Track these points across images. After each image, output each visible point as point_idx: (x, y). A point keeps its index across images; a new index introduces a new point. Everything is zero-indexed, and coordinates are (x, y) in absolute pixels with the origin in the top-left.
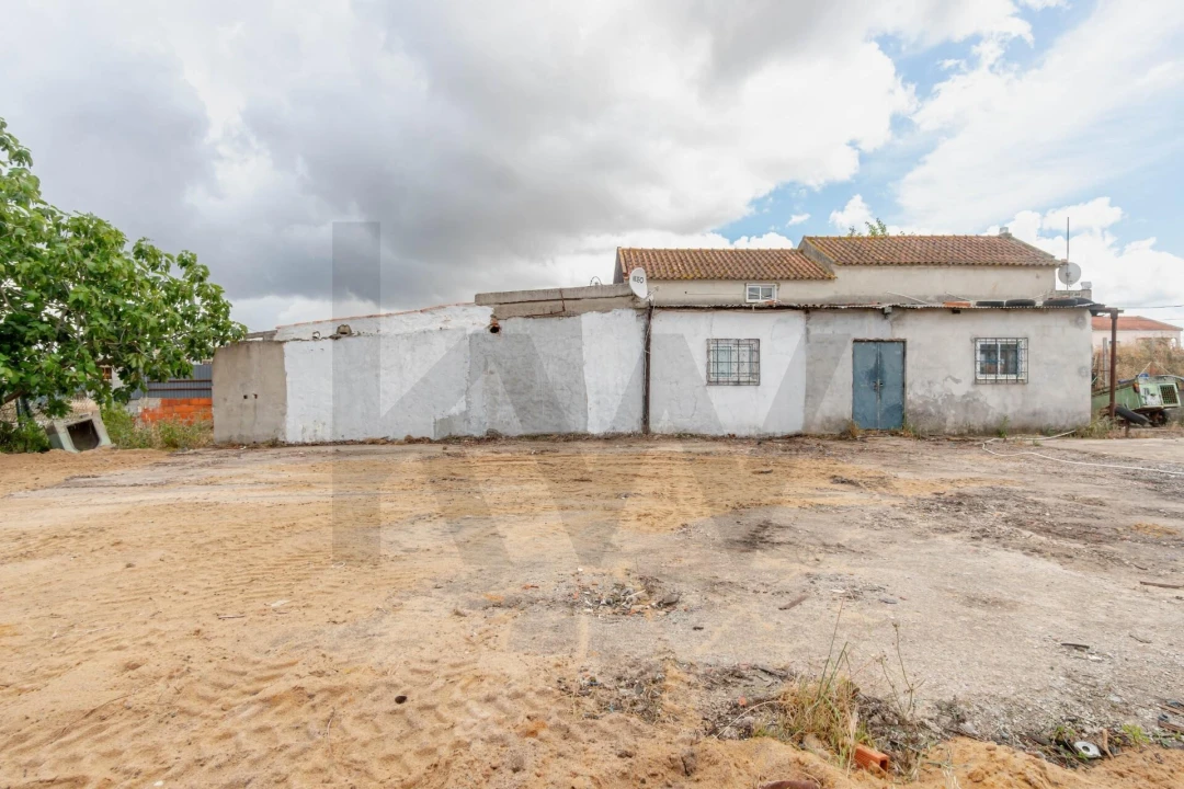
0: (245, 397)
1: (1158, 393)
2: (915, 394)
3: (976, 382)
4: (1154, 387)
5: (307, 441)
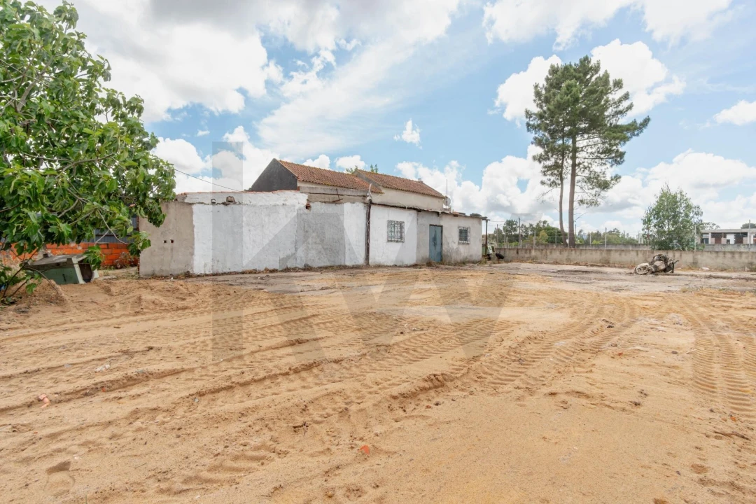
0: (165, 242)
2: (445, 247)
3: (459, 243)
5: (207, 273)
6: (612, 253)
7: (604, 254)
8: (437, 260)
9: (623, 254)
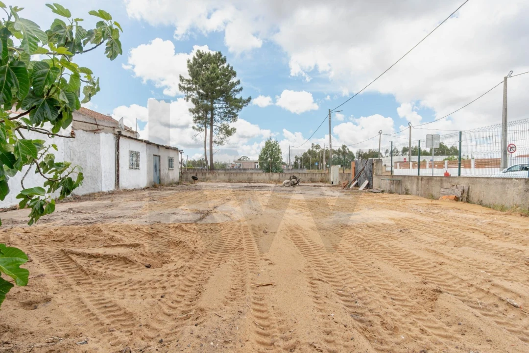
2: (162, 173)
3: (169, 169)
6: (254, 174)
7: (249, 176)
8: (157, 184)
9: (259, 175)
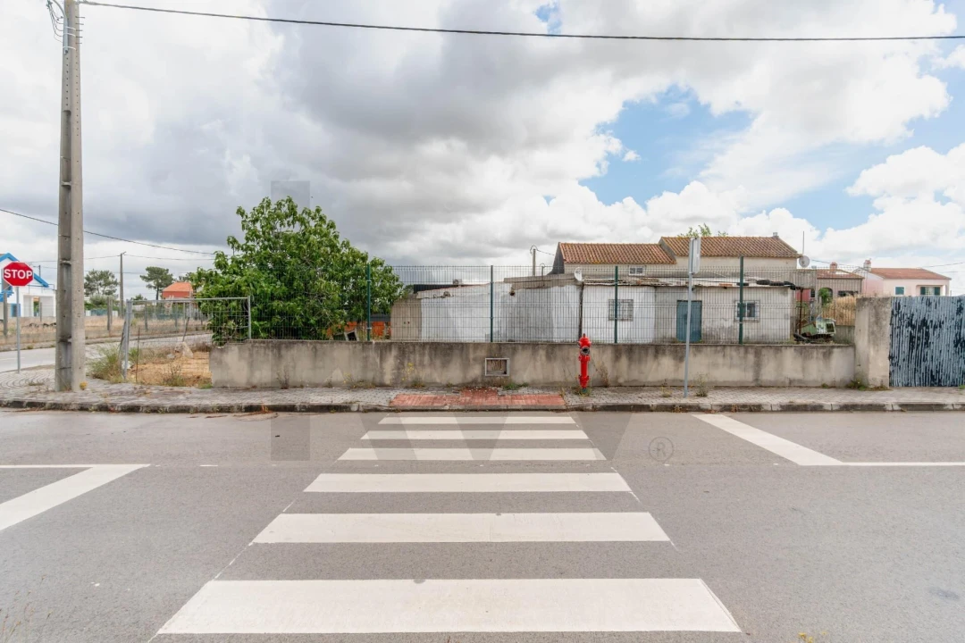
0: (405, 323)
1: (825, 327)
2: (706, 325)
3: (735, 321)
4: (823, 325)
